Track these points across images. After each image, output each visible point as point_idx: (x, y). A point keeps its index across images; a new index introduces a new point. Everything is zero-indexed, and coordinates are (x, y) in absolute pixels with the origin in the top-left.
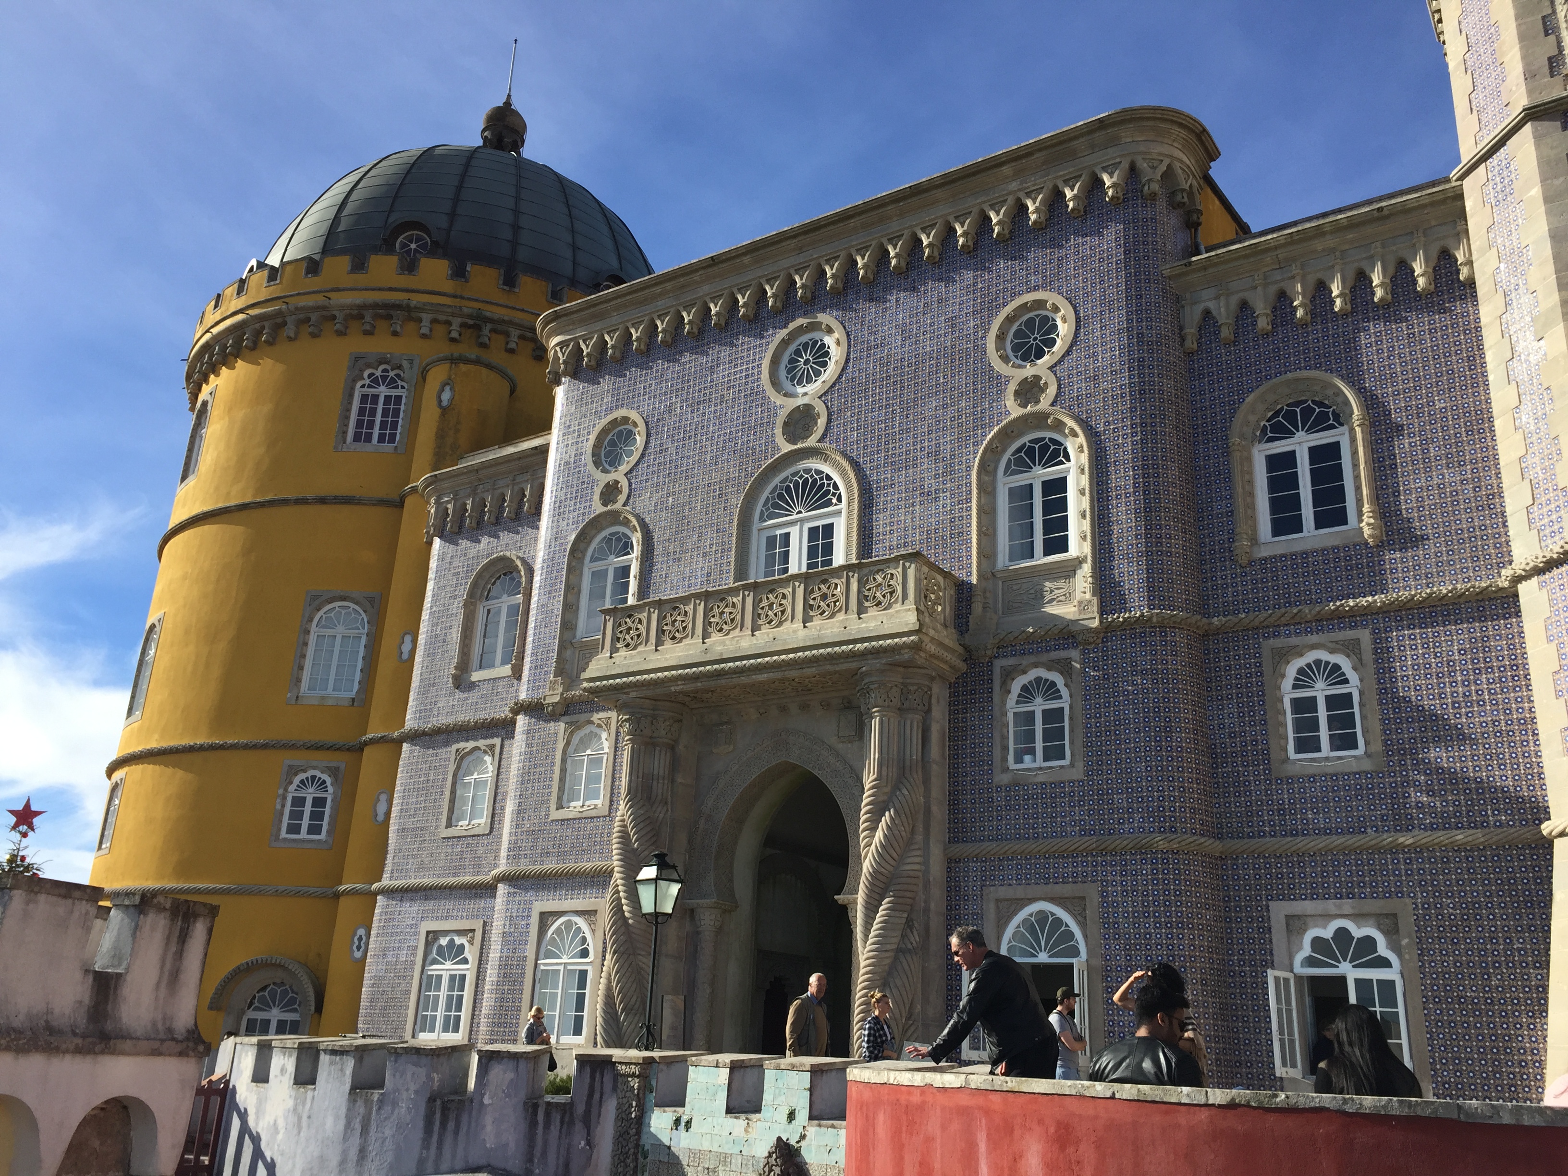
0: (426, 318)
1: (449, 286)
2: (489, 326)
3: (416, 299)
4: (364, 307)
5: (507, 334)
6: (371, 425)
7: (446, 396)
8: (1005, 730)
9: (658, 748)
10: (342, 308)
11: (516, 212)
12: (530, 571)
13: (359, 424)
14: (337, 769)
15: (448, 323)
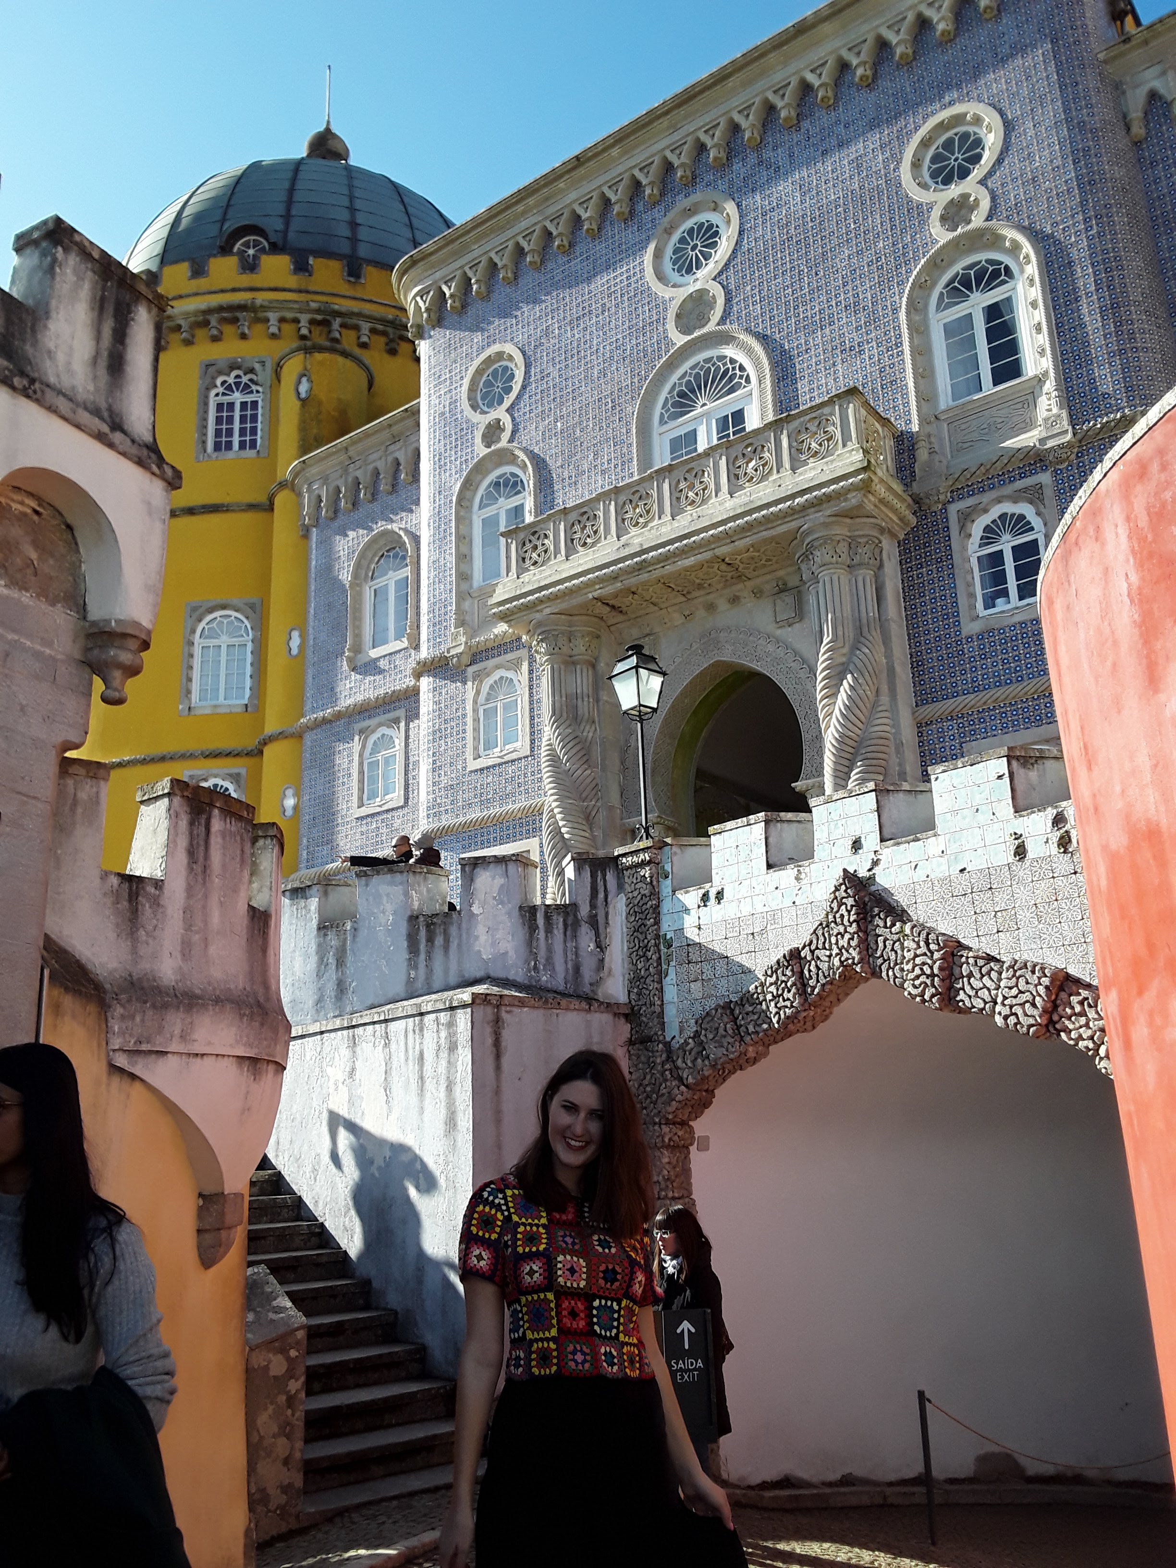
0: (273, 317)
1: (292, 281)
2: (338, 320)
3: (261, 298)
4: (209, 311)
5: (357, 328)
6: (230, 433)
7: (304, 388)
8: (969, 578)
9: (578, 667)
10: (186, 315)
11: (352, 210)
12: (416, 539)
13: (218, 433)
14: (238, 775)
15: (296, 321)
